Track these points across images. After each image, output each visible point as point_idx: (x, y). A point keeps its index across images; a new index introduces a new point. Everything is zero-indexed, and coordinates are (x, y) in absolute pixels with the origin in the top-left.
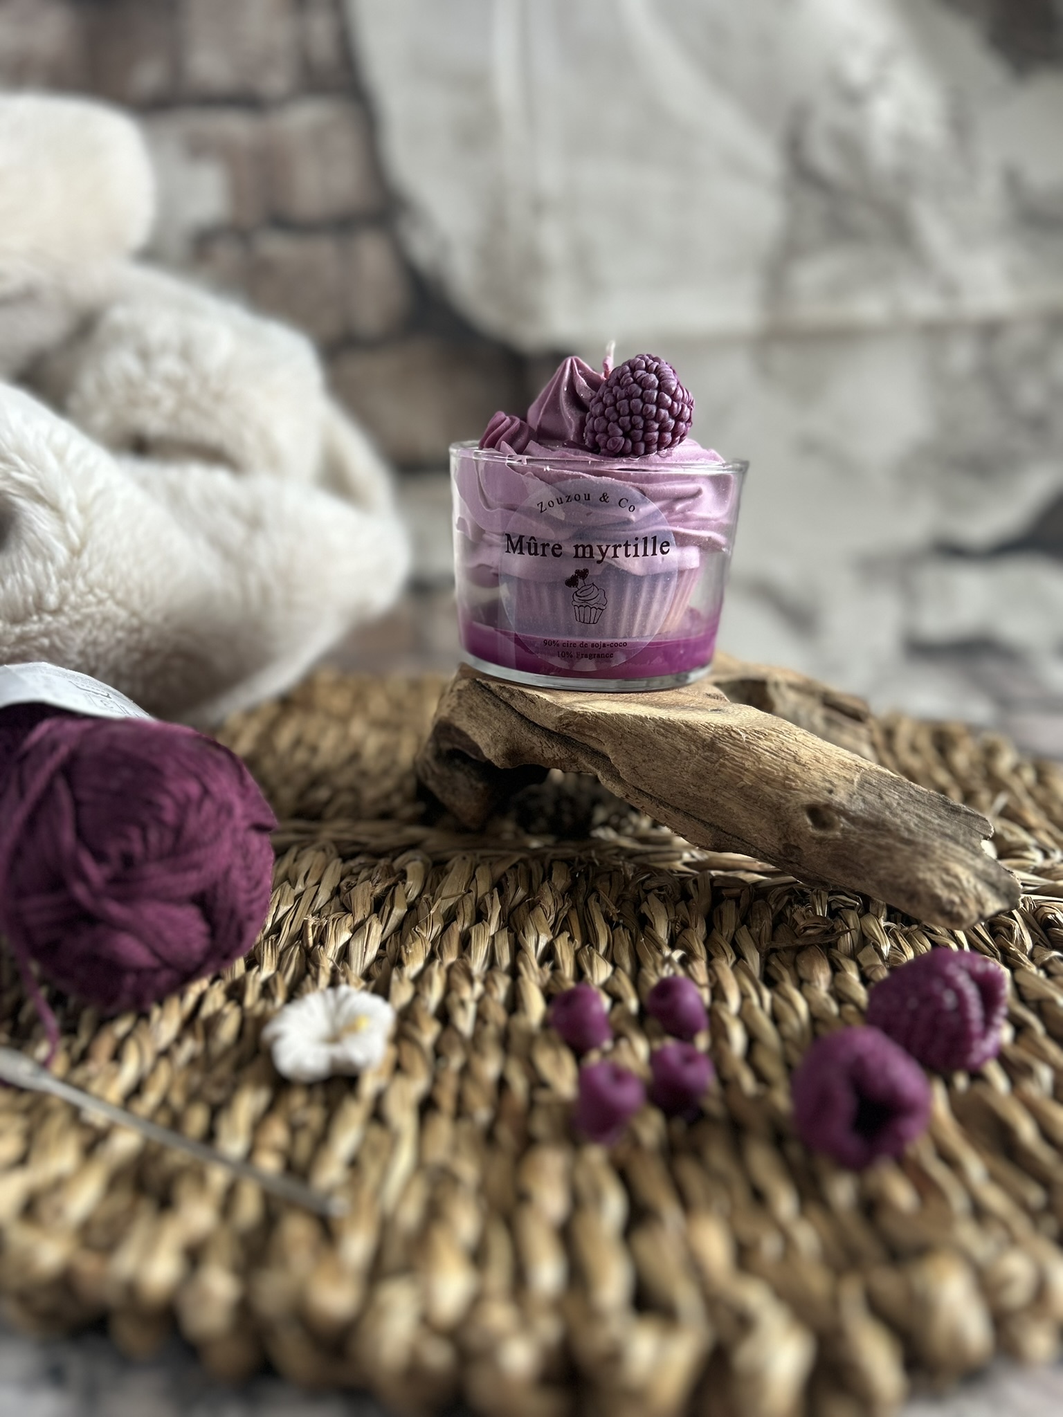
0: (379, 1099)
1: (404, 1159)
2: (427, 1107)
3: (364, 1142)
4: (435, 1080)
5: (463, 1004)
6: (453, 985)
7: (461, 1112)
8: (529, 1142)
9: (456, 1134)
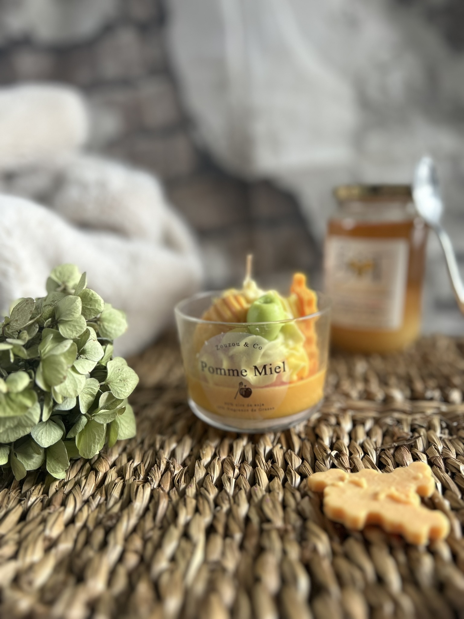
0: (187, 525)
1: (198, 557)
2: (210, 530)
3: (179, 548)
4: (215, 517)
6: (225, 470)
7: (227, 534)
8: (261, 550)
9: (224, 546)
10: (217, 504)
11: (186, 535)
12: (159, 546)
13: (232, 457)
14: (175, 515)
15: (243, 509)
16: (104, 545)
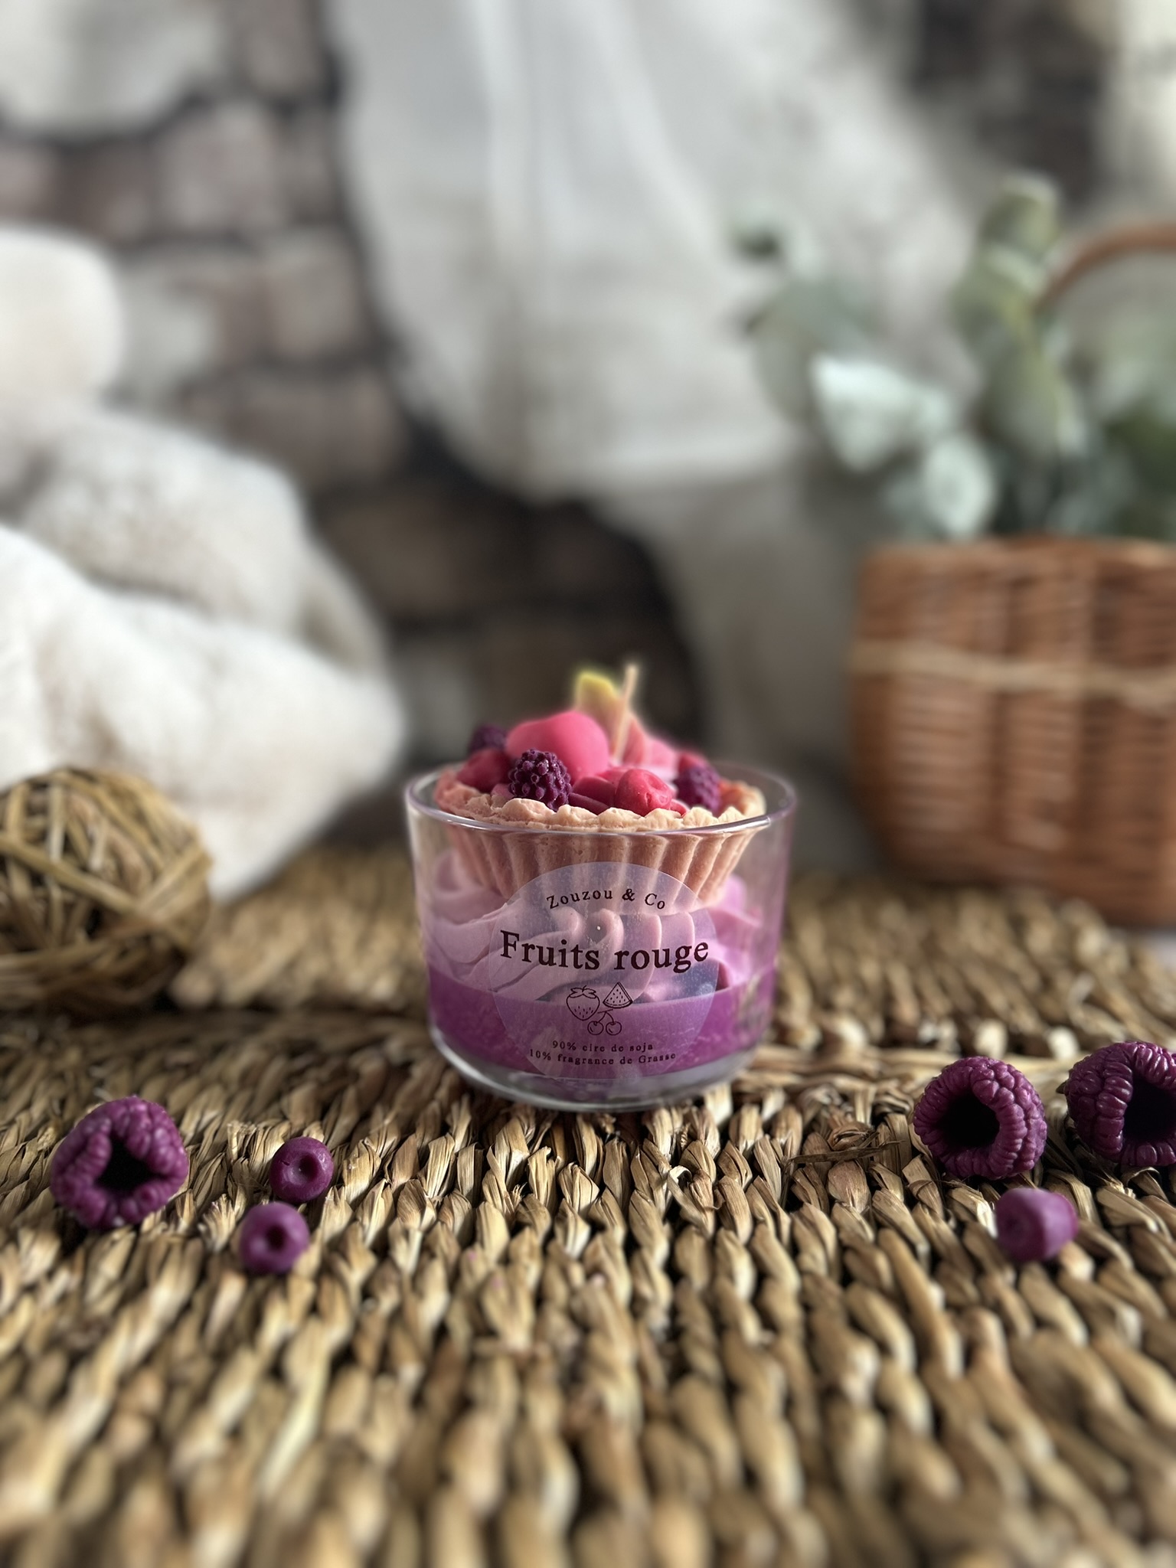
0: (283, 1349)
1: (300, 1426)
2: (343, 1360)
3: (254, 1406)
4: (357, 1327)
5: (406, 1234)
6: (400, 1210)
7: (385, 1366)
8: (464, 1405)
9: (372, 1397)
10: (367, 1292)
11: (276, 1372)
12: (202, 1398)
13: (423, 1179)
14: (257, 1319)
15: (433, 1304)
16: (59, 1397)
